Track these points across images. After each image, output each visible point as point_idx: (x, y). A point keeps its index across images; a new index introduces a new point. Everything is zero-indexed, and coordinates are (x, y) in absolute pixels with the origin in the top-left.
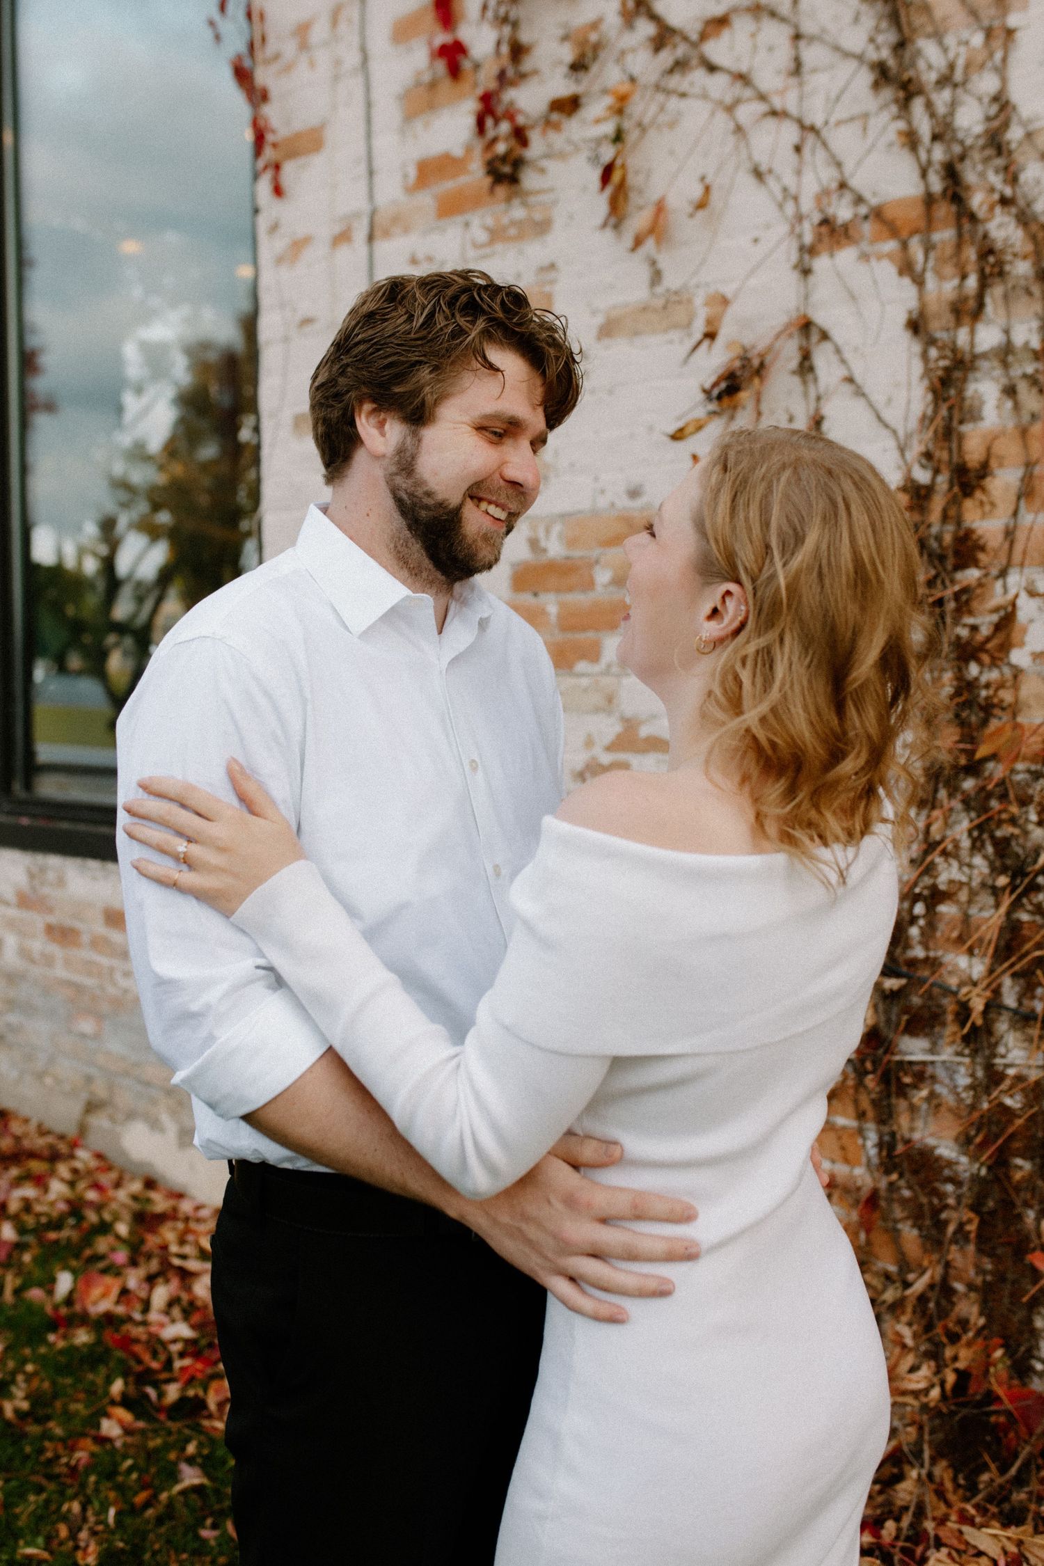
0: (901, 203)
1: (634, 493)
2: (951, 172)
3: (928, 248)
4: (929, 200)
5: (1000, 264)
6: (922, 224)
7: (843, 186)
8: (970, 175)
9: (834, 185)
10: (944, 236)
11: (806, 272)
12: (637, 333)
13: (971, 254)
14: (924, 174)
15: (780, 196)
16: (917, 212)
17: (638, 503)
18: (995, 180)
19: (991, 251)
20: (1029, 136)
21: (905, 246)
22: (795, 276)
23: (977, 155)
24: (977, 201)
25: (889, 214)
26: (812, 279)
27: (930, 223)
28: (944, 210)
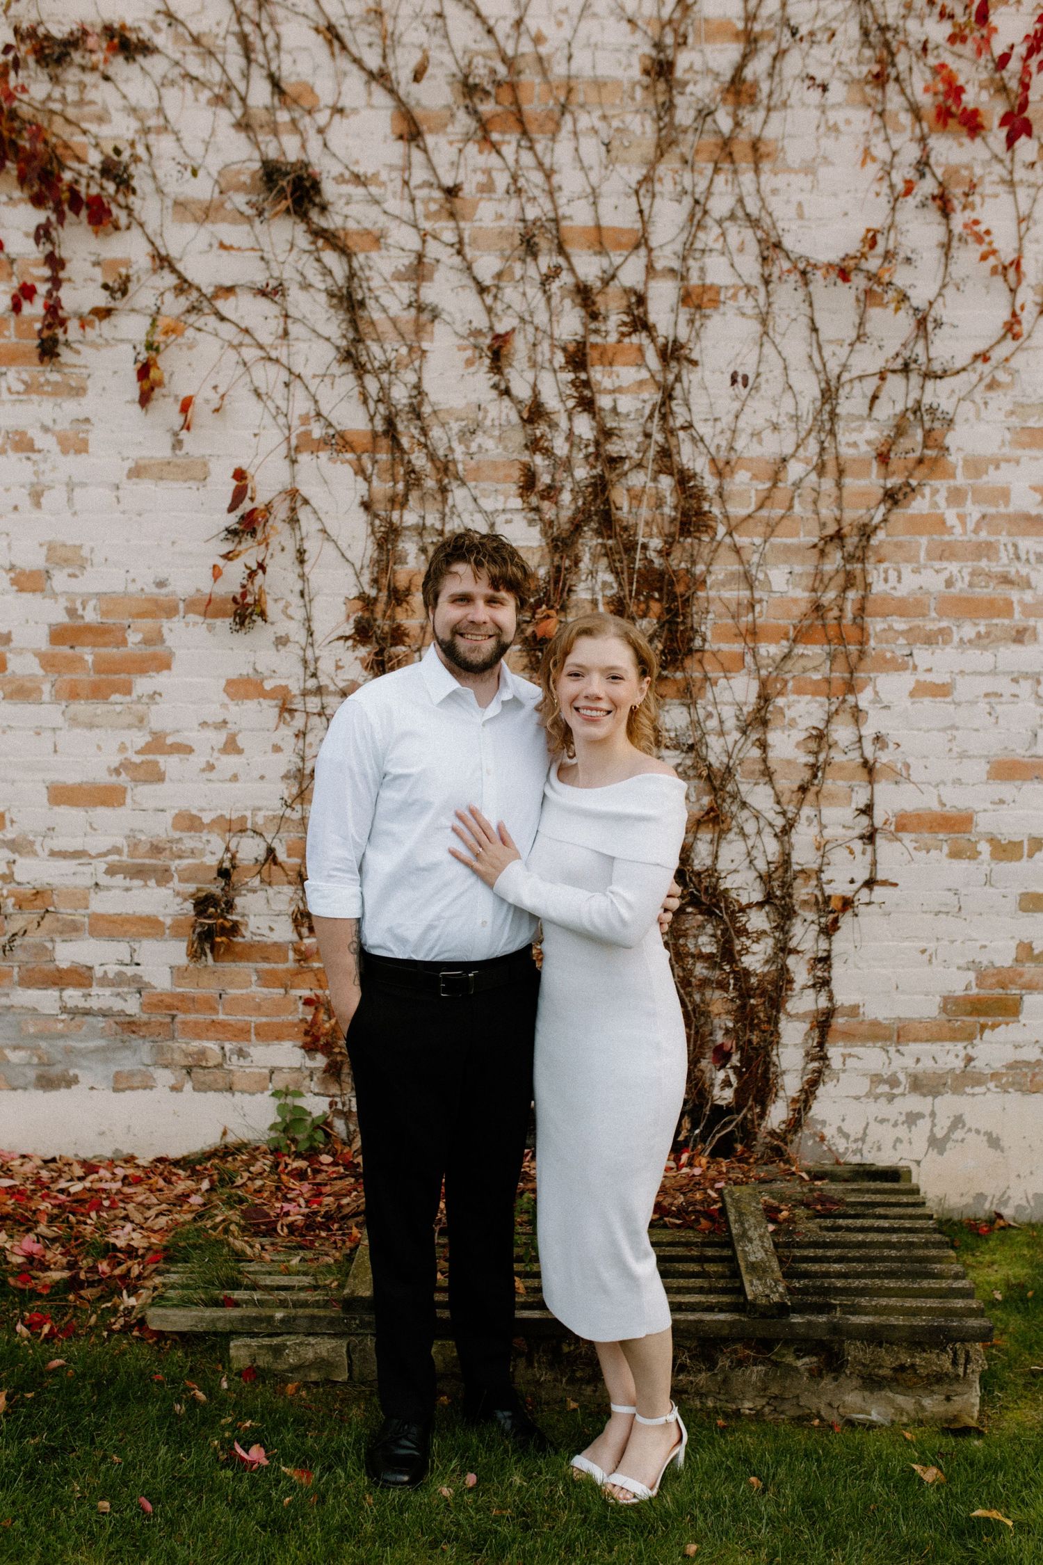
0: (357, 432)
1: (161, 584)
2: (390, 422)
3: (375, 462)
4: (375, 435)
5: (418, 479)
6: (369, 447)
7: (319, 414)
8: (401, 427)
9: (313, 413)
10: (383, 457)
11: (294, 462)
12: (161, 479)
13: (401, 470)
14: (372, 419)
15: (274, 411)
16: (367, 440)
17: (164, 591)
18: (416, 432)
19: (413, 471)
20: (435, 412)
21: (359, 459)
22: (287, 462)
23: (404, 416)
24: (405, 442)
25: (349, 438)
26: (297, 466)
27: (374, 450)
28: (384, 443)
